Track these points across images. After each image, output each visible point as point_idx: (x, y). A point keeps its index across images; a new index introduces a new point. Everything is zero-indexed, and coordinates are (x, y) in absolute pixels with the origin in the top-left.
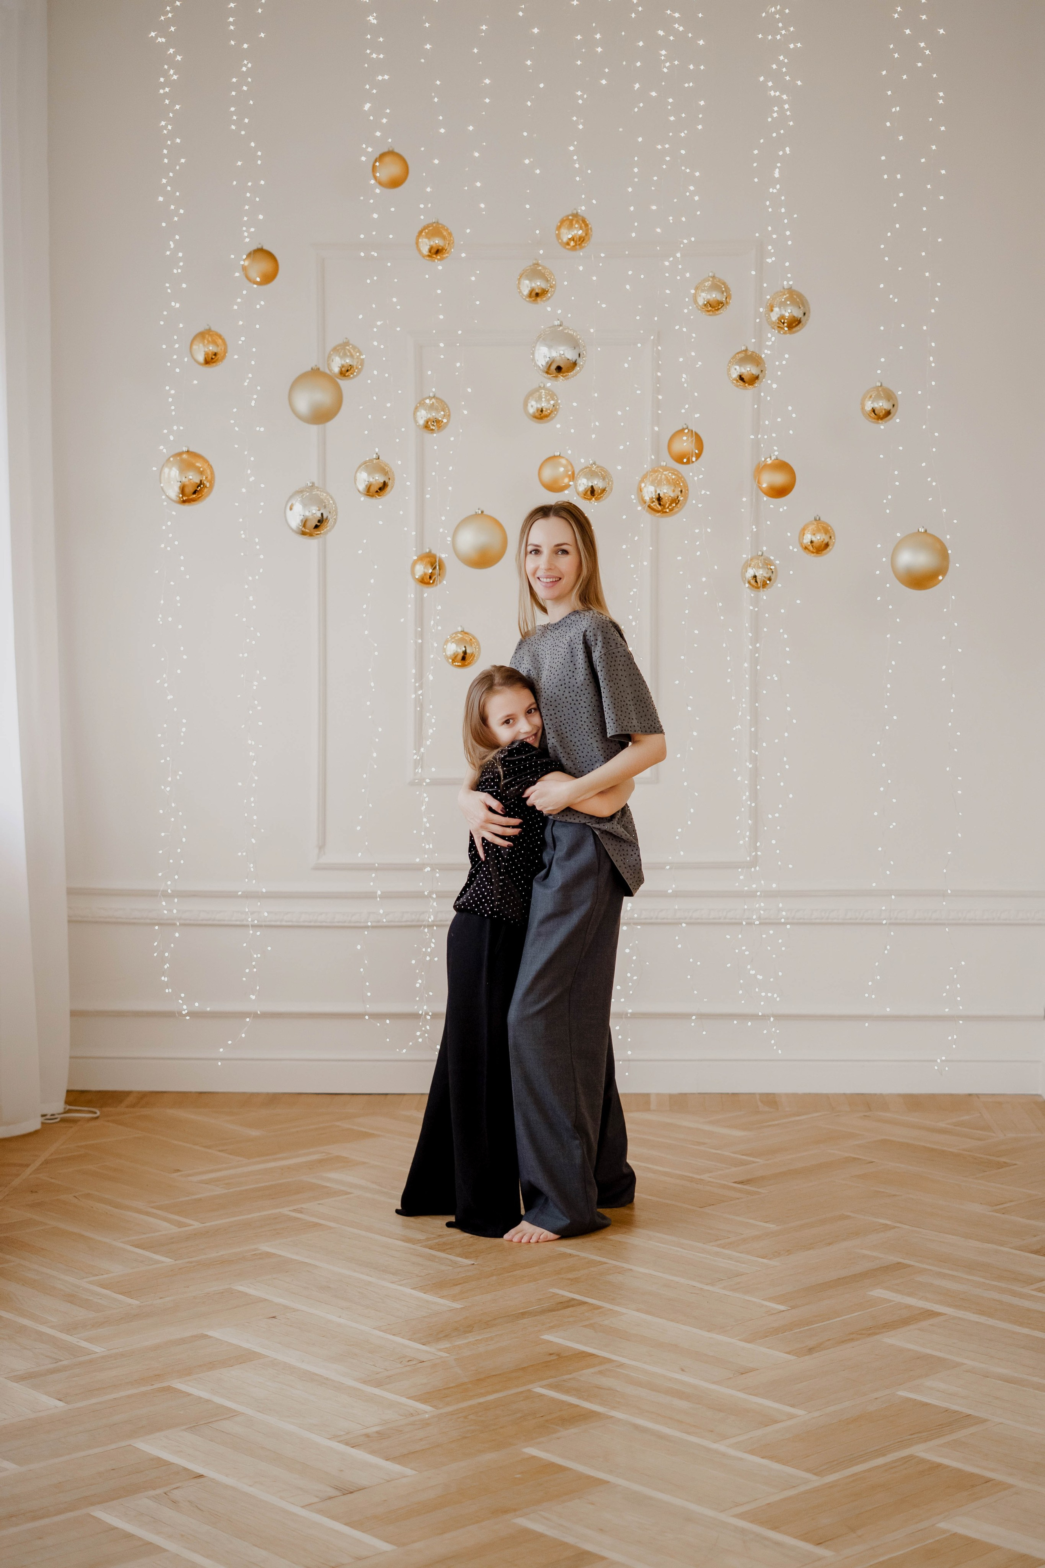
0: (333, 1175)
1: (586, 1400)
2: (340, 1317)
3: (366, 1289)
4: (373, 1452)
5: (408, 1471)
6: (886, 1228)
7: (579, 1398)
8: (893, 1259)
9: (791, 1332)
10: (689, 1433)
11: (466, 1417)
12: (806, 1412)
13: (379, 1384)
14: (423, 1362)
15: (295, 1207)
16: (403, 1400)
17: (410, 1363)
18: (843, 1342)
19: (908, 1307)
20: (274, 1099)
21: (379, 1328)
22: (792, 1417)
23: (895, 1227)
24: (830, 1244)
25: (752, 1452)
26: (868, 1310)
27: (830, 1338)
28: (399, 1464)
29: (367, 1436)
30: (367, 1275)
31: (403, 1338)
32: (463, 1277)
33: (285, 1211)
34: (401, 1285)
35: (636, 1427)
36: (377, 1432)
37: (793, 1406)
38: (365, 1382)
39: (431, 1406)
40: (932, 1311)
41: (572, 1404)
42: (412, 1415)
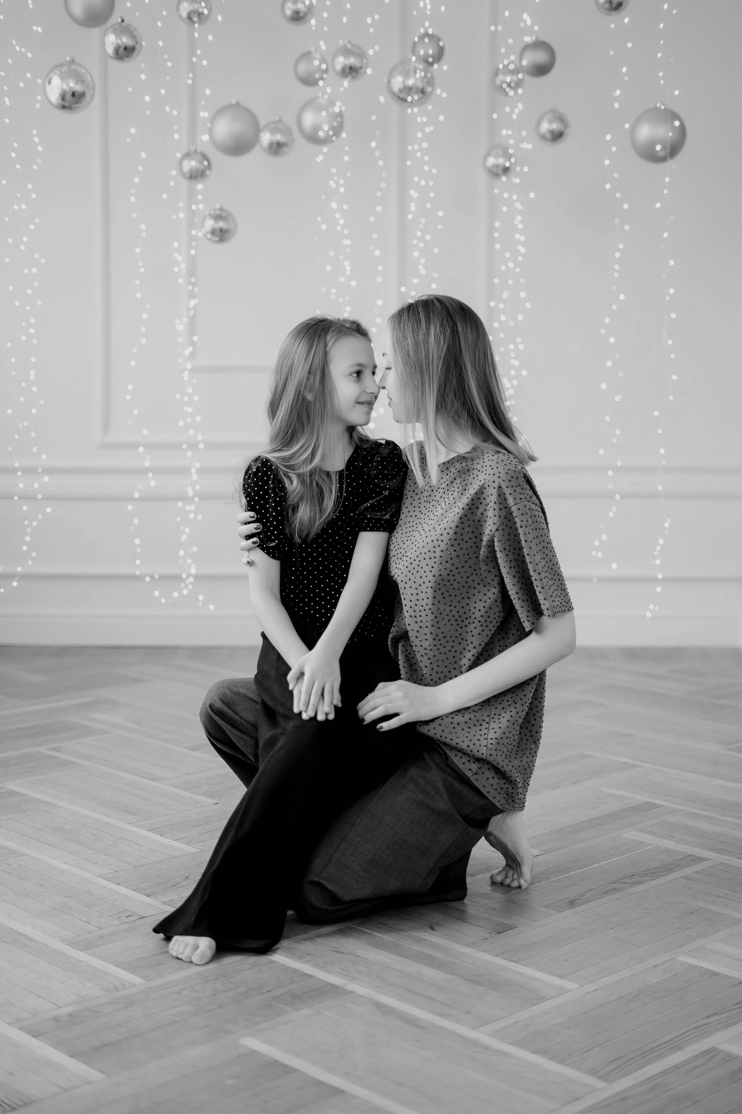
0: (99, 716)
1: (321, 968)
2: (66, 863)
3: (101, 831)
4: (57, 1045)
5: (95, 1075)
6: (628, 766)
7: (314, 966)
8: (641, 798)
9: (548, 881)
10: (442, 1016)
11: (179, 993)
12: (578, 986)
13: (87, 946)
14: (144, 917)
15: (53, 746)
16: (111, 968)
17: (130, 919)
18: (605, 893)
19: (667, 851)
20: (62, 651)
21: (104, 877)
22: (561, 991)
23: (636, 766)
24: (575, 783)
25: (518, 1044)
26: (626, 855)
27: (592, 888)
28: (85, 1063)
29: (56, 1019)
30: (107, 815)
31: (127, 888)
32: (204, 817)
33: (43, 749)
34: (138, 827)
35: (379, 1006)
36: (70, 1015)
37: (561, 976)
38: (73, 944)
39: (141, 977)
40: (694, 856)
41: (306, 974)
42: (117, 989)
